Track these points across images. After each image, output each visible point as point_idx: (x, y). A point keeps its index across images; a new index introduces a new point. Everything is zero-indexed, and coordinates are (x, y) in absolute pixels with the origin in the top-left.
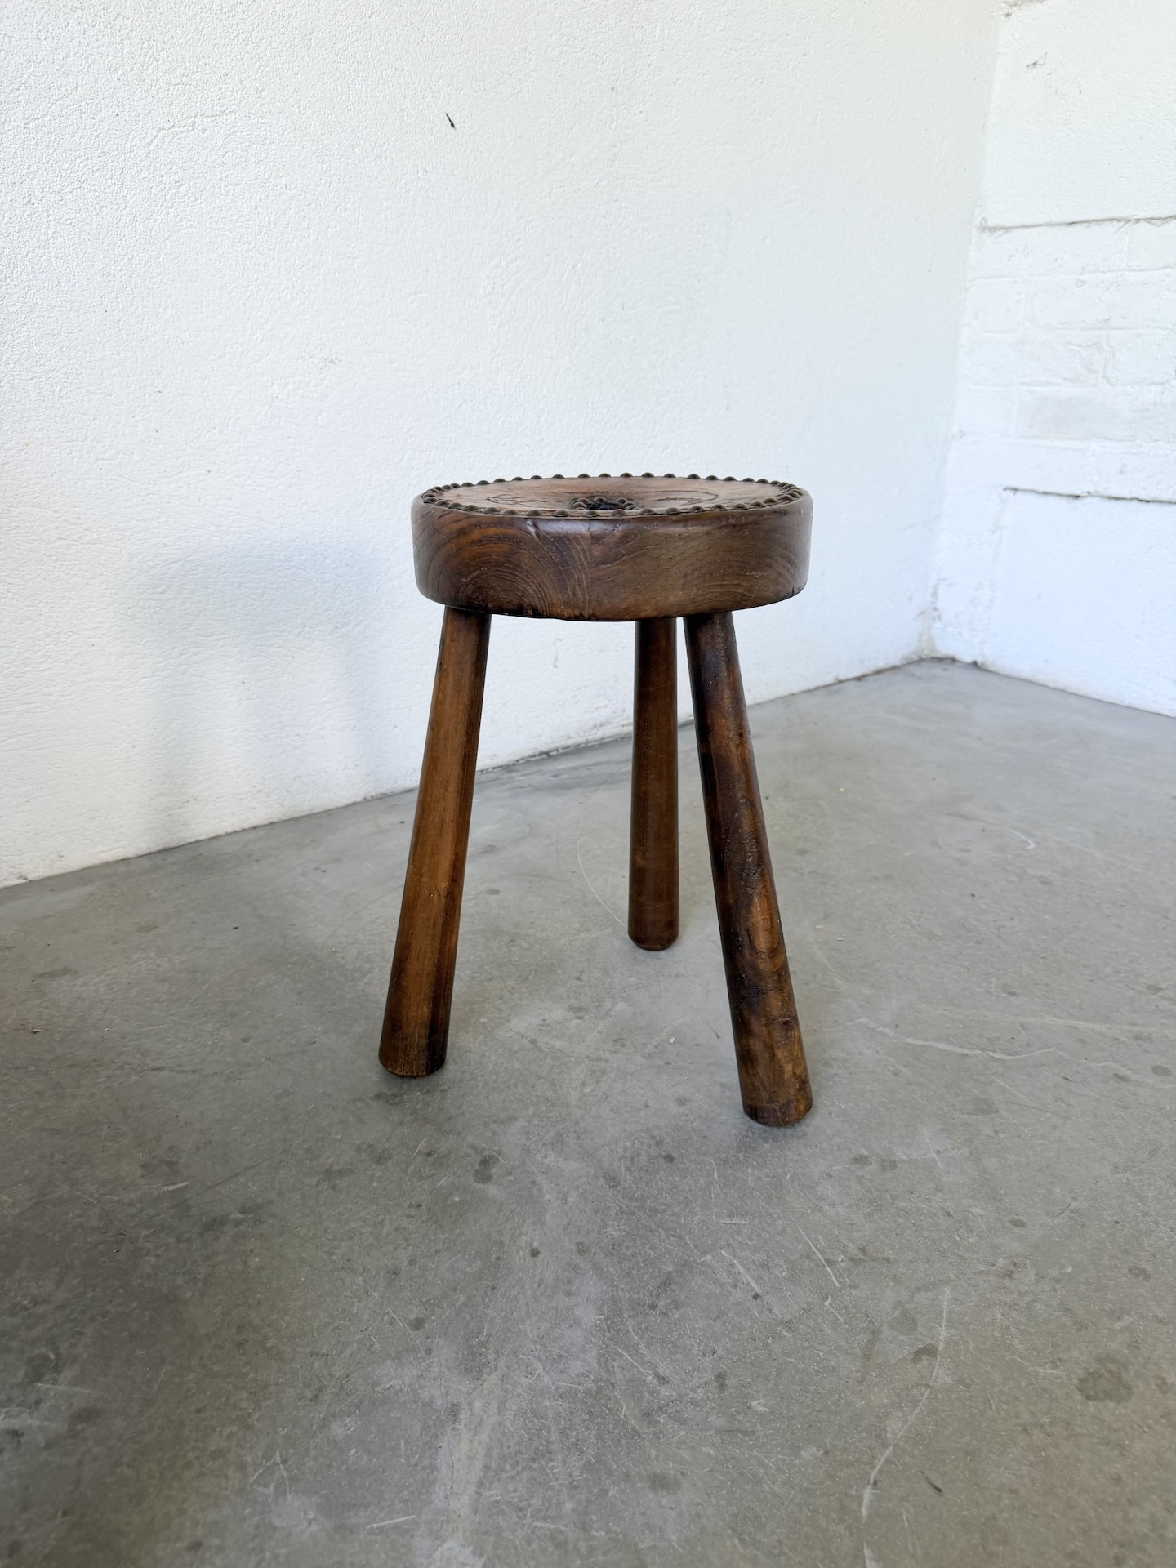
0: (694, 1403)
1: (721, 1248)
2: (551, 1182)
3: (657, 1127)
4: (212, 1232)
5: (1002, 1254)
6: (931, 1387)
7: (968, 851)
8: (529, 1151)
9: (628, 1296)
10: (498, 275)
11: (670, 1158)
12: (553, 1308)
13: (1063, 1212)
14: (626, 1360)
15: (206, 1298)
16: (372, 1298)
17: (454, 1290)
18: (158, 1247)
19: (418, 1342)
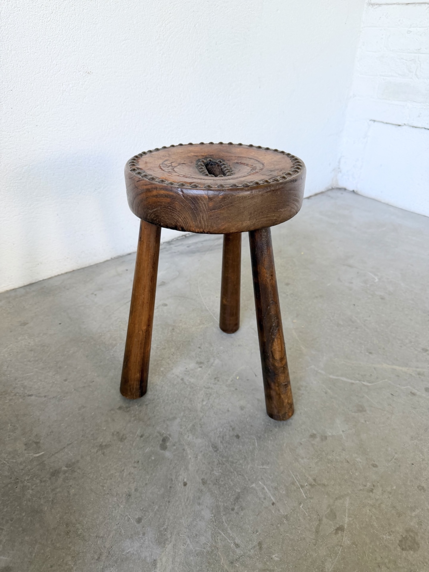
0: (250, 557)
1: (259, 480)
2: (191, 449)
3: (232, 421)
4: (54, 477)
5: (369, 480)
6: (342, 546)
7: (352, 283)
8: (181, 434)
9: (222, 505)
11: (238, 437)
12: (193, 511)
13: (392, 459)
14: (223, 536)
15: (53, 510)
16: (120, 508)
17: (153, 503)
18: (32, 485)
19: (139, 530)
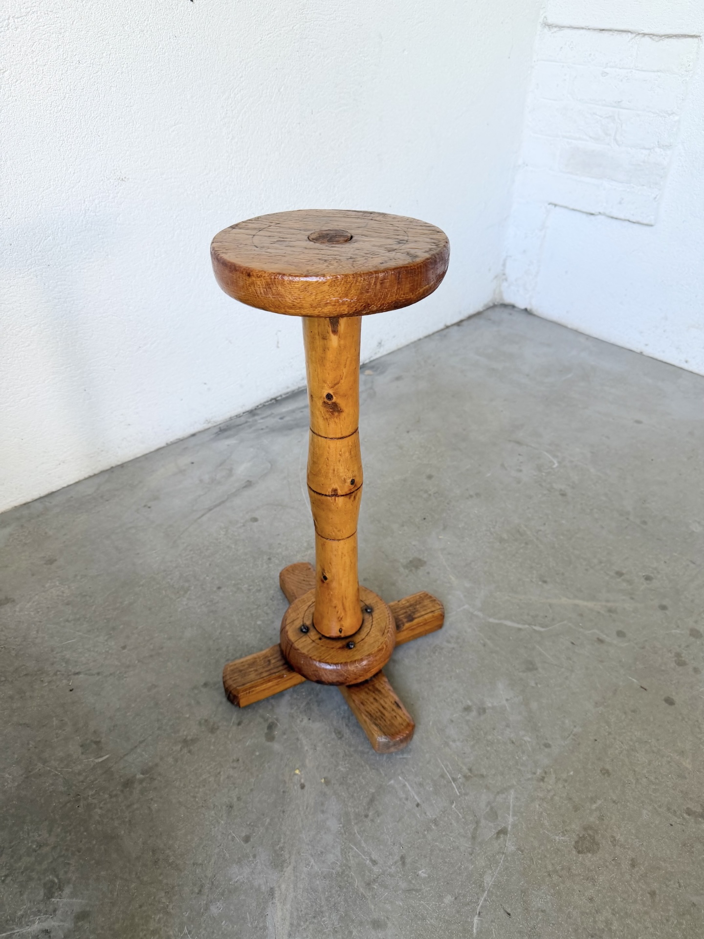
1: (399, 775)
2: (307, 738)
5: (539, 766)
6: (505, 854)
8: (293, 717)
9: (353, 810)
10: (229, 104)
12: (315, 822)
13: (569, 735)
14: (355, 852)
15: (132, 834)
16: (221, 825)
17: (263, 815)
18: (100, 802)
19: (248, 851)
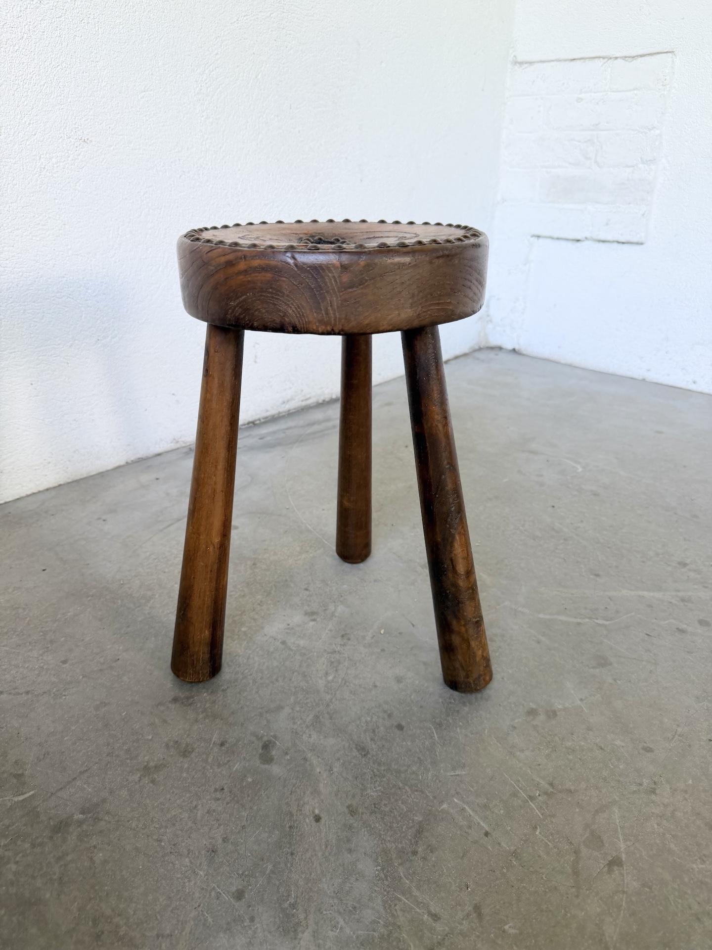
0: (464, 935)
1: (453, 796)
3: (386, 702)
5: (644, 775)
6: (626, 893)
7: (542, 476)
9: (394, 846)
11: (400, 727)
12: (340, 865)
13: (674, 737)
14: (405, 903)
15: (63, 897)
16: (199, 876)
17: (263, 860)
18: (16, 855)
19: (242, 912)
